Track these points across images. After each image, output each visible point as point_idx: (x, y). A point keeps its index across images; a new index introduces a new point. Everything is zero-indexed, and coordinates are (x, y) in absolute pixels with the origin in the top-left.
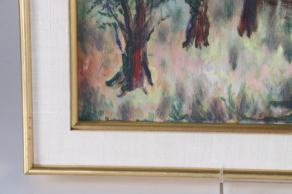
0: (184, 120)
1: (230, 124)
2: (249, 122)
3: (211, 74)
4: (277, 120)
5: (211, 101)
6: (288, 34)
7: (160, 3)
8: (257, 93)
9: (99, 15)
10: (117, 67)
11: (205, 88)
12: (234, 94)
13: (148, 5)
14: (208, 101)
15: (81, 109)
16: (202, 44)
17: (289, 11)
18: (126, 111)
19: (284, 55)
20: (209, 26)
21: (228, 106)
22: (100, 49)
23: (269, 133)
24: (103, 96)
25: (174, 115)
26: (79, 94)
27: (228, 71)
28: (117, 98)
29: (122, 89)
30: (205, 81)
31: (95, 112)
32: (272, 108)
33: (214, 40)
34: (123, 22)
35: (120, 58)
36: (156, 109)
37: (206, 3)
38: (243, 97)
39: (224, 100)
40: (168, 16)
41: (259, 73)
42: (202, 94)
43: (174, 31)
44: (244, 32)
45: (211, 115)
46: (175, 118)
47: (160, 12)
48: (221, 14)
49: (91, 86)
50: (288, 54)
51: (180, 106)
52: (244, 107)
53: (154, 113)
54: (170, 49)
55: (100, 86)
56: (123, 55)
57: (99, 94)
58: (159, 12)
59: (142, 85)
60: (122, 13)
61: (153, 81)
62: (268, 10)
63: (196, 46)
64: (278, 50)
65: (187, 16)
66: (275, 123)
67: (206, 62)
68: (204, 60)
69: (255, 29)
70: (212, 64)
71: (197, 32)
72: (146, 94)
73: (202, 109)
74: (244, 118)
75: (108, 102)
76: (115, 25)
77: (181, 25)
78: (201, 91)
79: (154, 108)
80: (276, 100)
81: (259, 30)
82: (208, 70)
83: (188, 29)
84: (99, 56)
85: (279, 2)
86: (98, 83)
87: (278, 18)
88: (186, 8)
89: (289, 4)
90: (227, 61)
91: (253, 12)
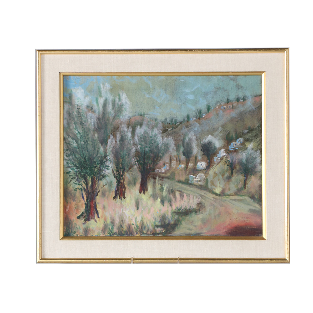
0: (115, 235)
1: (136, 236)
2: (145, 236)
3: (127, 212)
4: (158, 234)
5: (127, 225)
6: (162, 192)
7: (102, 178)
8: (149, 221)
9: (74, 184)
10: (82, 209)
12: (138, 221)
13: (97, 179)
14: (126, 225)
15: (65, 231)
16: (122, 197)
17: (162, 181)
18: (86, 231)
19: (161, 202)
20: (125, 189)
21: (135, 228)
22: (74, 200)
24: (76, 224)
25: (110, 232)
26: (64, 223)
27: (135, 211)
28: (83, 225)
29: (85, 220)
30: (124, 215)
31: (72, 232)
32: (156, 228)
33: (128, 195)
34: (85, 187)
35: (84, 205)
37: (124, 178)
38: (142, 223)
39: (134, 225)
40: (106, 184)
41: (149, 211)
42: (123, 222)
43: (109, 191)
44: (142, 191)
45: (127, 232)
46: (110, 234)
47: (102, 182)
48: (131, 183)
49: (70, 219)
51: (113, 228)
52: (143, 228)
53: (100, 232)
54: (107, 200)
55: (74, 219)
56: (85, 203)
57: (74, 223)
59: (94, 218)
60: (84, 183)
61: (100, 216)
63: (120, 199)
64: (158, 200)
65: (115, 184)
66: (158, 236)
67: (124, 206)
70: (127, 207)
71: (120, 192)
72: (96, 222)
73: (123, 230)
74: (143, 233)
75: (78, 227)
76: (81, 189)
77: (113, 188)
78: (123, 220)
79: (100, 230)
80: (158, 224)
81: (148, 190)
82: (125, 210)
83: (115, 190)
84: (74, 204)
85: (157, 177)
86: (73, 218)
87: (157, 185)
88: (115, 180)
89: (162, 178)
90: (135, 206)
91: (146, 182)
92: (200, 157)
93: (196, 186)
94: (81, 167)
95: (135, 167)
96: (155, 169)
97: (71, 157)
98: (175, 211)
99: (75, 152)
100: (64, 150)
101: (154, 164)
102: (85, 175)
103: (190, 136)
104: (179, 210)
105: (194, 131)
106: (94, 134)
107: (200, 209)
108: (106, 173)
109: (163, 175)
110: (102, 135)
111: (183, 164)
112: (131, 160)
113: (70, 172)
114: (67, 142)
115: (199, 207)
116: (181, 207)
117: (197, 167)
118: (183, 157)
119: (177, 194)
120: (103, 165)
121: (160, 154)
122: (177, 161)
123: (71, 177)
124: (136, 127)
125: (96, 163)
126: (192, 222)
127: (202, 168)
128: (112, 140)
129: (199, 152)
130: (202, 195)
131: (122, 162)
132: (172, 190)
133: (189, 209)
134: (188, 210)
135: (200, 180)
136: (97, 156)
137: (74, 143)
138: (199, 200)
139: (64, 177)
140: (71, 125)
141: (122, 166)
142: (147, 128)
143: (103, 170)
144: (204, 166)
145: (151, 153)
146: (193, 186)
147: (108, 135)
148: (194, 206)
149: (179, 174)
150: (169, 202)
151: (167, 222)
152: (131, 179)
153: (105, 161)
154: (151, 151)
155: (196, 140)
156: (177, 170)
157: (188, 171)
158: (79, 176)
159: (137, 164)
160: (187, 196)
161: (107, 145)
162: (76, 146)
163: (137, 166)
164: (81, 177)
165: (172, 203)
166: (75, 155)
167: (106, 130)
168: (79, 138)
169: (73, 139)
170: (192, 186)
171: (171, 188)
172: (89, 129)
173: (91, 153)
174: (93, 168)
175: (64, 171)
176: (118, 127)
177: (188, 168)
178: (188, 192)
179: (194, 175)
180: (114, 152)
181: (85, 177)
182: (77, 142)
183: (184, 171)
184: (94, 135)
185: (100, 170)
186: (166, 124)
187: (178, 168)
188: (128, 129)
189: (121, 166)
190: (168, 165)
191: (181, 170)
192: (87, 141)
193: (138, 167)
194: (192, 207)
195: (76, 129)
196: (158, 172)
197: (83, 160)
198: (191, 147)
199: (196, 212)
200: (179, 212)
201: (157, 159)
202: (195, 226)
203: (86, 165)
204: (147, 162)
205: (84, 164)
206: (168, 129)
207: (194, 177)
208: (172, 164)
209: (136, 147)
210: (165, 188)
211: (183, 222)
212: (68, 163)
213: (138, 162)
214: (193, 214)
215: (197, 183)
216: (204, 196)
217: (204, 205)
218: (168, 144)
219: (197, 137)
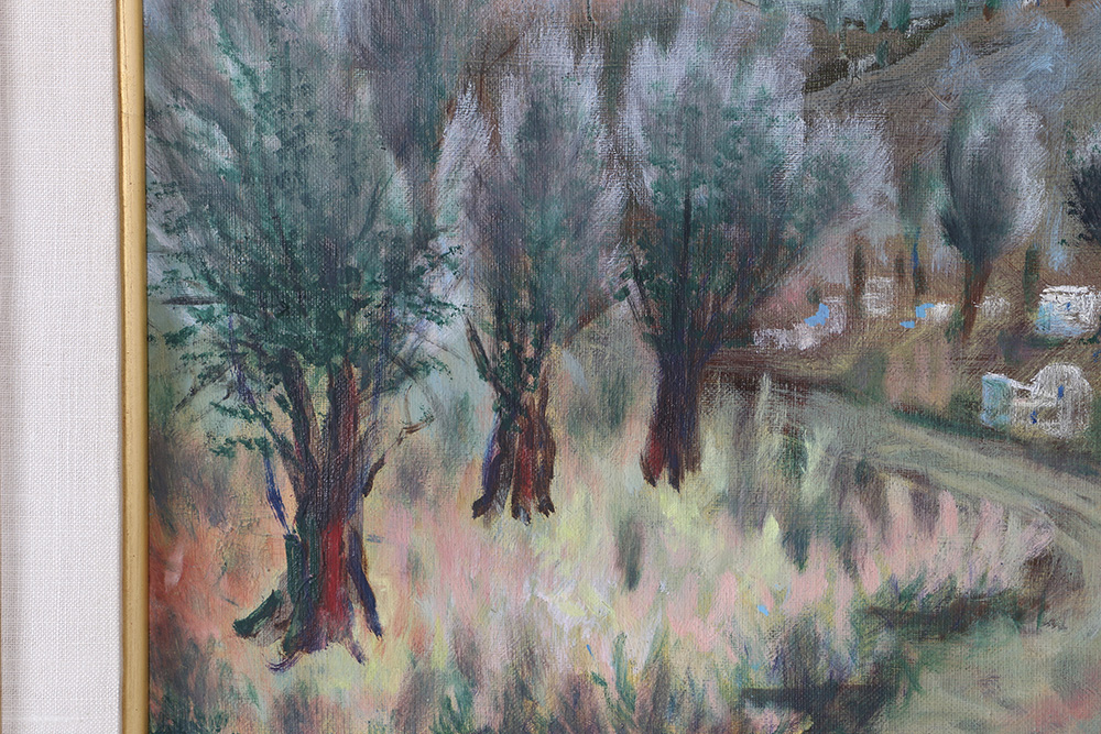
3: (561, 600)
5: (561, 684)
6: (793, 481)
7: (402, 380)
8: (704, 663)
9: (215, 415)
10: (271, 576)
11: (544, 644)
12: (633, 663)
13: (365, 385)
14: (552, 686)
15: (155, 708)
16: (533, 506)
17: (796, 410)
18: (297, 714)
19: (783, 546)
20: (553, 453)
21: (614, 703)
22: (217, 519)
24: (226, 668)
25: (449, 728)
26: (149, 660)
27: (612, 593)
28: (272, 676)
29: (285, 646)
30: (542, 622)
31: (201, 717)
32: (751, 711)
33: (569, 493)
34: (291, 437)
35: (280, 547)
36: (390, 709)
37: (545, 379)
38: (660, 674)
39: (603, 683)
40: (429, 419)
41: (707, 598)
42: (534, 662)
43: (446, 465)
44: (660, 471)
45: (561, 731)
47: (402, 406)
48: (591, 415)
49: (190, 635)
50: (796, 542)
51: (467, 700)
52: (664, 707)
53: (385, 722)
54: (435, 521)
55: (218, 636)
56: (289, 538)
57: (214, 660)
58: (399, 407)
59: (348, 633)
60: (285, 408)
61: (383, 621)
62: (734, 406)
63: (516, 514)
64: (765, 529)
65: (485, 422)
67: (545, 564)
68: (538, 558)
69: (694, 463)
70: (565, 569)
71: (517, 469)
72: (360, 661)
73: (533, 712)
75: (242, 687)
76: (263, 444)
77: (469, 447)
78: (531, 653)
79: (384, 708)
80: (762, 687)
81: (705, 466)
82: (550, 588)
83: (488, 459)
84: (214, 540)
85: (766, 383)
86: (212, 628)
87: (764, 429)
88: (483, 396)
89: (795, 387)
90: (613, 563)
91: (688, 412)
92: (1057, 257)
93: (1025, 447)
94: (264, 305)
95: (621, 310)
96: (750, 328)
97: (194, 238)
98: (879, 604)
99: (221, 207)
100: (145, 190)
101: (743, 295)
102: (286, 356)
103: (999, 110)
104: (906, 596)
105: (1028, 79)
106: (349, 85)
107: (1049, 599)
108: (429, 348)
109: (805, 369)
110: (405, 96)
111: (941, 296)
112: (591, 261)
113: (187, 332)
114: (169, 136)
115: (1040, 586)
116: (920, 581)
117: (1036, 318)
118: (940, 254)
119: (898, 494)
120: (408, 294)
121: (791, 231)
122: (901, 277)
123: (199, 368)
124: (629, 42)
125: (359, 278)
126: (989, 683)
127: (1068, 327)
128: (467, 127)
129: (1059, 220)
130: (1063, 507)
131: (534, 275)
132: (861, 464)
133: (975, 597)
134: (962, 600)
135: (1050, 404)
136: (369, 235)
137: (213, 144)
138: (1043, 541)
139: (147, 365)
140: (192, 19)
141: (533, 303)
142: (706, 55)
143: (407, 328)
144: (1084, 317)
145: (729, 221)
146: (1008, 444)
147: (442, 93)
148: (1009, 577)
149: (911, 367)
150: (838, 546)
151: (822, 671)
152: (592, 386)
153: (421, 270)
154: (730, 210)
155: (1040, 137)
156: (899, 334)
157: (974, 348)
158: (251, 361)
159: (634, 292)
160: (962, 509)
161: (434, 161)
162: (228, 165)
163: (632, 306)
164: (260, 367)
165: (861, 550)
166: (221, 225)
167: (430, 58)
168: (249, 108)
169: (205, 113)
170: (995, 445)
171: (857, 457)
172: (317, 56)
173: (328, 213)
174: (342, 314)
175: (147, 323)
176: (513, 45)
177: (978, 327)
178: (971, 487)
179: (1011, 373)
180: (482, 210)
181: (285, 371)
182: (235, 140)
183: (945, 347)
184: (352, 95)
185: (388, 327)
186: (839, 28)
187: (905, 324)
188: (578, 58)
189: (525, 303)
190: (838, 300)
191: (928, 339)
192: (303, 136)
193: (640, 309)
194: (989, 584)
195: (231, 48)
196: (773, 345)
197: (274, 258)
198: (1001, 184)
199: (1019, 616)
200: (901, 613)
201: (770, 258)
202: (1007, 705)
203: (298, 288)
204: (698, 279)
205: (285, 282)
206: (851, 64)
207: (1015, 384)
208: (868, 296)
209: (630, 179)
210: (814, 452)
211: (932, 675)
212: (173, 276)
213: (638, 275)
214: (1000, 630)
215: (1035, 427)
216: (1079, 514)
217: (1071, 569)
218: (842, 165)
219: (1043, 121)
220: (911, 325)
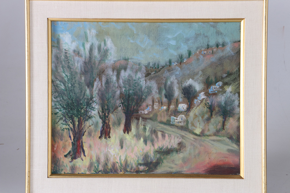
0: (100, 173)
1: (121, 174)
2: (129, 173)
3: (112, 151)
4: (141, 172)
6: (145, 133)
7: (88, 119)
8: (132, 160)
9: (61, 125)
10: (69, 148)
11: (109, 157)
12: (122, 160)
13: (83, 120)
14: (111, 163)
15: (53, 168)
16: (107, 137)
17: (145, 122)
18: (73, 169)
19: (144, 142)
20: (110, 129)
21: (120, 166)
22: (62, 140)
23: (138, 177)
24: (63, 162)
25: (96, 170)
26: (52, 161)
27: (119, 150)
28: (70, 163)
29: (72, 158)
30: (109, 154)
31: (59, 169)
32: (139, 166)
33: (113, 135)
34: (72, 128)
35: (71, 144)
37: (109, 119)
38: (126, 161)
39: (118, 163)
40: (92, 125)
41: (133, 150)
42: (108, 160)
43: (95, 131)
44: (126, 132)
45: (112, 170)
46: (96, 172)
47: (89, 123)
48: (116, 124)
49: (58, 157)
51: (98, 166)
52: (127, 166)
53: (86, 169)
54: (93, 139)
55: (62, 157)
56: (72, 142)
57: (61, 161)
59: (81, 156)
60: (72, 123)
61: (86, 155)
63: (105, 138)
64: (141, 140)
65: (100, 125)
66: (141, 173)
67: (109, 146)
69: (131, 130)
70: (112, 146)
71: (105, 132)
72: (82, 161)
73: (108, 167)
74: (127, 171)
75: (65, 165)
76: (68, 129)
77: (98, 129)
79: (86, 167)
80: (141, 163)
81: (132, 131)
82: (110, 149)
83: (101, 130)
84: (61, 143)
85: (141, 118)
86: (61, 156)
87: (140, 125)
88: (100, 121)
89: (145, 119)
90: (119, 145)
91: (129, 123)
92: (181, 100)
93: (177, 127)
94: (69, 109)
95: (120, 108)
96: (138, 111)
97: (58, 99)
98: (157, 150)
99: (62, 95)
100: (52, 92)
101: (137, 106)
102: (72, 116)
103: (172, 79)
104: (161, 149)
105: (176, 75)
106: (81, 77)
107: (181, 149)
108: (92, 114)
109: (146, 116)
110: (89, 78)
111: (165, 106)
112: (115, 101)
113: (58, 113)
114: (55, 85)
115: (180, 147)
116: (163, 147)
117: (178, 108)
118: (165, 100)
119: (160, 134)
120: (89, 106)
121: (144, 97)
122: (159, 103)
123: (59, 118)
124: (120, 70)
125: (82, 104)
126: (173, 161)
127: (182, 110)
128: (98, 83)
129: (180, 95)
130: (183, 135)
131: (107, 103)
132: (154, 130)
133: (171, 149)
134: (169, 149)
135: (180, 121)
136: (84, 98)
137: (61, 86)
138: (180, 140)
139: (52, 118)
140: (59, 68)
141: (107, 108)
142: (131, 72)
143: (89, 112)
144: (184, 108)
145: (135, 95)
146: (175, 127)
147: (94, 78)
148: (176, 146)
149: (161, 116)
150: (151, 142)
151: (149, 160)
152: (116, 120)
153: (91, 103)
154: (135, 94)
155: (178, 83)
156: (159, 111)
157: (170, 113)
158: (67, 117)
159: (122, 106)
160: (169, 136)
161: (93, 88)
162: (64, 89)
163: (121, 108)
164: (68, 117)
165: (155, 142)
166: (62, 97)
167: (92, 73)
168: (67, 81)
169: (60, 81)
170: (173, 127)
171: (154, 129)
172: (76, 73)
173: (78, 95)
174: (80, 110)
175: (52, 112)
176: (104, 71)
177: (170, 110)
178: (170, 133)
179: (175, 117)
180: (100, 94)
181: (72, 118)
182: (65, 85)
183: (166, 113)
184: (81, 79)
185: (86, 111)
186: (149, 68)
188: (113, 73)
189: (106, 108)
190: (150, 106)
191: (163, 112)
192: (74, 84)
193: (123, 108)
194: (173, 147)
195: (64, 72)
196: (141, 113)
197: (70, 102)
198: (172, 90)
199: (177, 151)
200: (161, 151)
201: (141, 101)
202: (176, 164)
203: (73, 106)
204: (131, 104)
205: (72, 105)
206: (151, 73)
208: (155, 106)
209: (121, 89)
210: (148, 128)
211: (165, 160)
212: (55, 105)
213: (122, 103)
214: (174, 153)
215: (178, 124)
216: (185, 136)
217: (184, 144)
218: (150, 87)
219: (178, 81)
220: (161, 110)
